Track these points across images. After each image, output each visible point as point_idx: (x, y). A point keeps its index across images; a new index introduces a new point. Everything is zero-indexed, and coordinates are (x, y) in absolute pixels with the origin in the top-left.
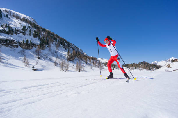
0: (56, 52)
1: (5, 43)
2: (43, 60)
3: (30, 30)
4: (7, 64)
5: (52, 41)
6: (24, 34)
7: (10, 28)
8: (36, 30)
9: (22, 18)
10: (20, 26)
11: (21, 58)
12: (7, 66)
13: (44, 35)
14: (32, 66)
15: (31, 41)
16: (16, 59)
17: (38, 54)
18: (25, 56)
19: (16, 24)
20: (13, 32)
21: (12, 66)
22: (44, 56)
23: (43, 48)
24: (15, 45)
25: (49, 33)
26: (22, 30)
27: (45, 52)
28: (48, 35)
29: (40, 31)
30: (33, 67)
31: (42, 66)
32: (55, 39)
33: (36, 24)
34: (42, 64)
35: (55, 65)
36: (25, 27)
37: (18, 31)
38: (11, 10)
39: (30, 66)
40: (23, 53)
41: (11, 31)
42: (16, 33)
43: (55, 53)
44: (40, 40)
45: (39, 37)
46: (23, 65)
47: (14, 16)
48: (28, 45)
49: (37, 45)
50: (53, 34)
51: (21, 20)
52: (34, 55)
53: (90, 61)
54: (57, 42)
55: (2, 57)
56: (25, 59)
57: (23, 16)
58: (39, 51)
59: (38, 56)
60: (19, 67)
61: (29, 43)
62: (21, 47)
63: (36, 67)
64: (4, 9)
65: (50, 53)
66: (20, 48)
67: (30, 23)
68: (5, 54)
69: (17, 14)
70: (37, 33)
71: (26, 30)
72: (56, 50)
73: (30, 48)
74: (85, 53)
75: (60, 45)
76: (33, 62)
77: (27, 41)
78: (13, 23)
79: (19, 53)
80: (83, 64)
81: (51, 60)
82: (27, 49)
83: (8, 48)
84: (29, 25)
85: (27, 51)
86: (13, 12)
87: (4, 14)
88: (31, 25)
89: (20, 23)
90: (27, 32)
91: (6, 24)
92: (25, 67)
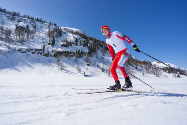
0: (103, 58)
1: (64, 55)
2: (92, 67)
3: (81, 41)
4: (67, 71)
5: (99, 48)
6: (77, 45)
7: (67, 41)
8: (85, 40)
9: (74, 32)
10: (73, 39)
11: (75, 65)
12: (67, 73)
13: (91, 43)
14: (83, 72)
15: (81, 50)
16: (72, 67)
17: (87, 62)
18: (78, 64)
19: (71, 37)
20: (69, 44)
21: (70, 73)
22: (92, 63)
23: (91, 55)
24: (71, 55)
25: (95, 41)
26: (75, 42)
27: (93, 59)
28: (95, 43)
29: (88, 40)
30: (84, 74)
31: (91, 72)
32: (101, 46)
33: (85, 35)
34: (91, 71)
35: (102, 71)
36: (77, 39)
37: (72, 43)
38: (67, 28)
39: (82, 72)
40: (76, 62)
41: (68, 44)
42: (71, 45)
43: (102, 60)
44: (89, 48)
45: (88, 46)
46: (77, 71)
47: (69, 32)
48: (80, 54)
49: (87, 54)
50: (99, 41)
51: (74, 33)
52: (84, 62)
53: (142, 66)
54: (103, 49)
55: (64, 66)
56: (78, 66)
57: (75, 30)
58: (89, 59)
59: (87, 63)
60: (74, 73)
61: (80, 52)
62: (75, 56)
63: (87, 73)
64: (63, 28)
65: (97, 60)
66: (74, 58)
67: (80, 35)
68: (65, 63)
69: (71, 30)
70: (85, 43)
71: (78, 41)
72: (102, 56)
73: (81, 56)
74: (133, 57)
75: (106, 51)
76: (83, 69)
77: (79, 50)
78: (69, 37)
79: (74, 61)
80: (133, 69)
81: (98, 66)
82: (79, 58)
83: (67, 58)
84: (80, 37)
85: (79, 59)
86: (69, 28)
87: (63, 31)
88: (81, 36)
89: (73, 37)
90: (79, 43)
91: (65, 39)
92: (78, 73)
